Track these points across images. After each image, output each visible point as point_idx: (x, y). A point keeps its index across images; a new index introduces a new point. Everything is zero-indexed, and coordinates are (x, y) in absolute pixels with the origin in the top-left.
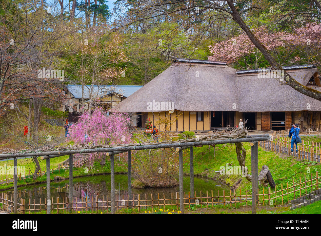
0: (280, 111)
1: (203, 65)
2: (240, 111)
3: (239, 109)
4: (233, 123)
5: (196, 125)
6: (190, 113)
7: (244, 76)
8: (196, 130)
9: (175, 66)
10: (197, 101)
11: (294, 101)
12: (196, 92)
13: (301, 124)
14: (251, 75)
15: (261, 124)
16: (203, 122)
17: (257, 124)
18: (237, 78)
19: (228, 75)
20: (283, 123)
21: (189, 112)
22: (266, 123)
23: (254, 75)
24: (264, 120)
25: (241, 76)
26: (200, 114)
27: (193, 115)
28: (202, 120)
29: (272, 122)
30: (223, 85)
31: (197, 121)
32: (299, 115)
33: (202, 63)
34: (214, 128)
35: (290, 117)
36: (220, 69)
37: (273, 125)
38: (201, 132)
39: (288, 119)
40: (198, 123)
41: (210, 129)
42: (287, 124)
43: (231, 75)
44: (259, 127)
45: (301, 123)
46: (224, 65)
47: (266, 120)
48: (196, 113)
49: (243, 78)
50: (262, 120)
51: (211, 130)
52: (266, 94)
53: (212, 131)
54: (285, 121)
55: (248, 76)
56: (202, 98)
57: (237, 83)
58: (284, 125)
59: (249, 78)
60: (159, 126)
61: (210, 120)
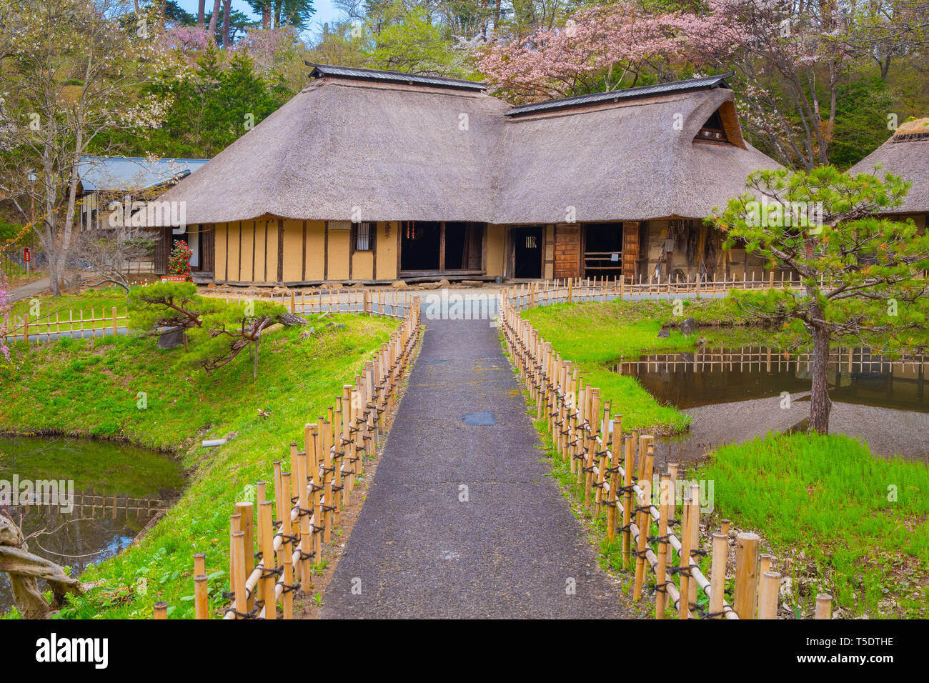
0: (602, 219)
1: (405, 88)
2: (494, 222)
3: (493, 215)
4: (480, 257)
5: (351, 264)
6: (330, 227)
7: (526, 120)
8: (350, 278)
9: (313, 88)
10: (356, 189)
11: (647, 189)
12: (359, 163)
13: (665, 262)
14: (546, 118)
15: (554, 262)
16: (375, 253)
17: (545, 262)
18: (508, 127)
19: (483, 119)
20: (615, 257)
21: (327, 222)
22: (568, 257)
23: (553, 117)
25: (517, 122)
26: (364, 231)
27: (339, 232)
28: (372, 247)
29: (587, 256)
30: (461, 146)
31: (354, 249)
32: (663, 231)
33: (406, 83)
34: (412, 273)
35: (634, 238)
36: (460, 101)
37: (589, 263)
38: (366, 285)
39: (631, 243)
40: (356, 256)
41: (398, 274)
42: (627, 262)
43: (490, 120)
44: (548, 270)
45: (665, 258)
46: (478, 90)
47: (569, 247)
48: (349, 227)
49: (524, 126)
50: (558, 248)
51: (400, 277)
52: (573, 170)
53: (403, 283)
54: (622, 253)
55: (536, 119)
56: (376, 183)
57: (505, 141)
58: (619, 263)
59: (539, 125)
60: (240, 268)
61: (398, 248)
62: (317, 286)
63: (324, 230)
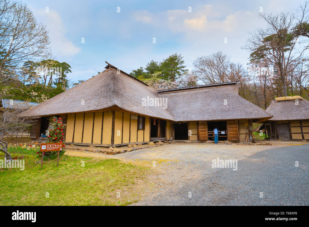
2: (176, 121)
3: (174, 118)
5: (137, 135)
6: (131, 118)
8: (137, 141)
16: (144, 131)
18: (160, 95)
20: (223, 133)
22: (204, 133)
24: (201, 130)
25: (163, 94)
26: (141, 121)
27: (134, 120)
28: (143, 128)
29: (209, 132)
31: (138, 129)
34: (154, 138)
38: (142, 144)
39: (232, 128)
40: (139, 132)
41: (150, 139)
42: (231, 134)
43: (154, 93)
47: (203, 129)
48: (137, 118)
49: (166, 95)
51: (151, 141)
52: (199, 105)
53: (152, 143)
54: (227, 131)
58: (226, 135)
60: (83, 137)
61: (150, 129)
62: (126, 145)
63: (129, 119)
